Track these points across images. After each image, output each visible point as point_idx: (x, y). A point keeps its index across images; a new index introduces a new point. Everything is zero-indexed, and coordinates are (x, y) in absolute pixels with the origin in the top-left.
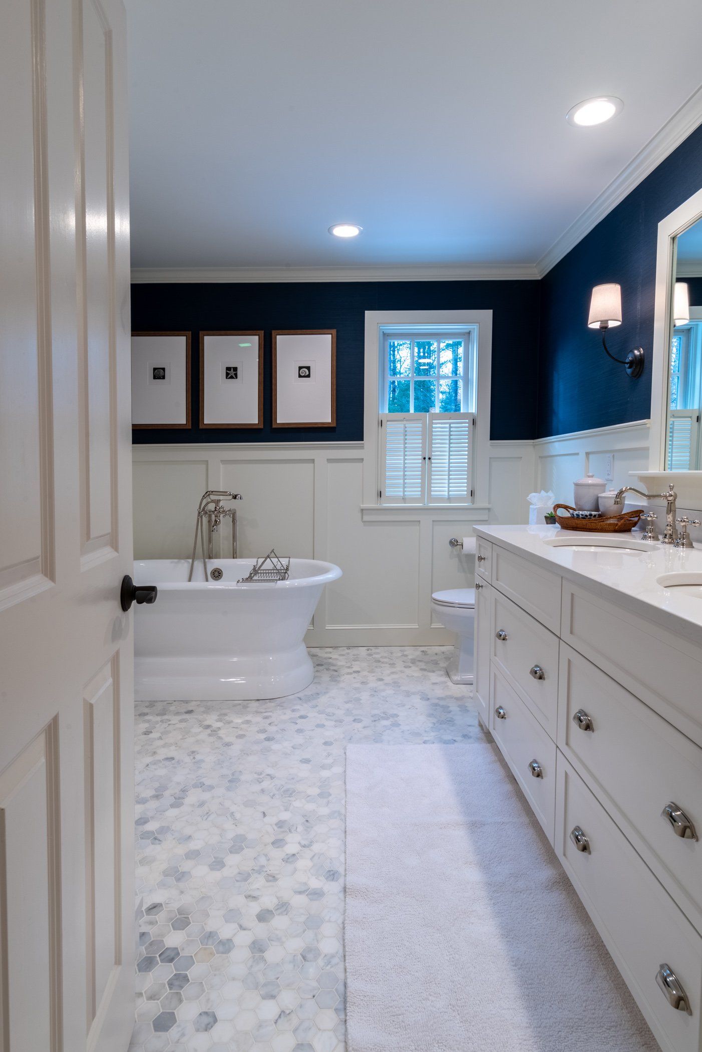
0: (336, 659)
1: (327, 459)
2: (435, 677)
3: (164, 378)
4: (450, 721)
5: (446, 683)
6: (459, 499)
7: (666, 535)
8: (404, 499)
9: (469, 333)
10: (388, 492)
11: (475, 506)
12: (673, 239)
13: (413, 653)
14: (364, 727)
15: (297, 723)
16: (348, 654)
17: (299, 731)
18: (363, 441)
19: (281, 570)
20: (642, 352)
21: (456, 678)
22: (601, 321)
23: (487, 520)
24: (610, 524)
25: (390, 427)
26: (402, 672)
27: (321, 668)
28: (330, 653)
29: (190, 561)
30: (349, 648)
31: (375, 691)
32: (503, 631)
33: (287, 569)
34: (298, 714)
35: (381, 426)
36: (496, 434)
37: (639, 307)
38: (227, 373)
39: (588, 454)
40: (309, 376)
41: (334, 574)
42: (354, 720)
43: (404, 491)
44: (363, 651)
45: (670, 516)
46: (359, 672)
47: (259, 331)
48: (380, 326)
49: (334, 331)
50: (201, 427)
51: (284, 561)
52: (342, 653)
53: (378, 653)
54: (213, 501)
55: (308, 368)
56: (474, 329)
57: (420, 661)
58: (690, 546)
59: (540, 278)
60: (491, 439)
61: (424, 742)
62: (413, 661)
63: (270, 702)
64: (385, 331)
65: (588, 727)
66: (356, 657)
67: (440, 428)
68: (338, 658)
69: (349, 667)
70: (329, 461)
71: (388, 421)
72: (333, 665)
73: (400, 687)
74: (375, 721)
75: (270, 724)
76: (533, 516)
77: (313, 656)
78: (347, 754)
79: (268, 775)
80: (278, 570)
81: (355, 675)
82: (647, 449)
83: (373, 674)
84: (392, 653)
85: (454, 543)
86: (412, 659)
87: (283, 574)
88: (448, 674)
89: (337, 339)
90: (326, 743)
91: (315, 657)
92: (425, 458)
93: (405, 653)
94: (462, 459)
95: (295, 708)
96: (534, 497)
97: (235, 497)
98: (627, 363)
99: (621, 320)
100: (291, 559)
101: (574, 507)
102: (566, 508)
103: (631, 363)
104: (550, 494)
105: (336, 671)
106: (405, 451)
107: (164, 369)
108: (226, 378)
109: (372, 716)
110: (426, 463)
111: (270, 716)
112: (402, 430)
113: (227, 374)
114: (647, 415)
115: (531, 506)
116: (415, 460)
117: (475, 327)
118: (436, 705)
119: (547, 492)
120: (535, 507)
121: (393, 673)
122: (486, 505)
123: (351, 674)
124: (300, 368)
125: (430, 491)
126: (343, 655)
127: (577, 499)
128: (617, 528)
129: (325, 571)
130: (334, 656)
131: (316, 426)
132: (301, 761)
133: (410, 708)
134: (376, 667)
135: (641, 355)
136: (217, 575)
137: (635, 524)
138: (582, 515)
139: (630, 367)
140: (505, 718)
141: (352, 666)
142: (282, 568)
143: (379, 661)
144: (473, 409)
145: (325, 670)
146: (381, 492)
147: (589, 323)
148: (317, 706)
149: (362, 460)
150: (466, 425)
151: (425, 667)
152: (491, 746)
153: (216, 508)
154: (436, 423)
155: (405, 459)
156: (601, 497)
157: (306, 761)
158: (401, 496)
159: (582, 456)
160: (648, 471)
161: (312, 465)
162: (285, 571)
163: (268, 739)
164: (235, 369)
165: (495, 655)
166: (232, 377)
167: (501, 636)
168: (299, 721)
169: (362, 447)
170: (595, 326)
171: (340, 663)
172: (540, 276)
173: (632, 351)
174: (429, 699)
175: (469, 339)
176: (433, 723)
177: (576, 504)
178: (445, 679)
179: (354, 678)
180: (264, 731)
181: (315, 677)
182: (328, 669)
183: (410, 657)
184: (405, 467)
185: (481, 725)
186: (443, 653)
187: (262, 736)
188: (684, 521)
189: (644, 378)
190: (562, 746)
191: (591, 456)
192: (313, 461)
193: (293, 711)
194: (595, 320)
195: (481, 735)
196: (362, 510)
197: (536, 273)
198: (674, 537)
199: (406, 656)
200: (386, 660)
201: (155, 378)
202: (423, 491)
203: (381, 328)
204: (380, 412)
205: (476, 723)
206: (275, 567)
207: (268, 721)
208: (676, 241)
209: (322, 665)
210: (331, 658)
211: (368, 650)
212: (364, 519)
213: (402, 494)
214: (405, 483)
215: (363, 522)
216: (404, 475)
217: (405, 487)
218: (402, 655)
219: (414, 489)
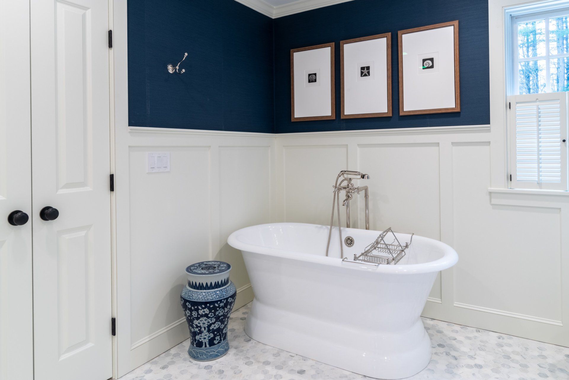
0: (461, 342)
3: (315, 81)
8: (540, 184)
10: (519, 176)
16: (475, 337)
18: (489, 124)
25: (519, 109)
27: (441, 350)
28: (457, 332)
29: (329, 227)
30: (478, 330)
35: (510, 108)
38: (361, 71)
43: (539, 176)
44: (493, 338)
46: (480, 367)
47: (386, 34)
49: (456, 22)
50: (342, 118)
52: (471, 335)
53: (510, 345)
54: (346, 179)
57: (562, 370)
62: (553, 369)
64: (513, 14)
66: (483, 344)
68: (463, 341)
69: (471, 357)
70: (453, 144)
71: (517, 103)
72: (455, 350)
81: (475, 370)
84: (527, 349)
89: (459, 29)
93: (544, 353)
97: (362, 176)
105: (456, 359)
106: (539, 134)
107: (315, 74)
108: (361, 76)
110: (566, 146)
112: (535, 111)
113: (362, 73)
116: (552, 143)
123: (472, 367)
126: (469, 338)
130: (460, 338)
131: (440, 112)
134: (503, 365)
136: (348, 242)
141: (475, 357)
142: (399, 246)
143: (509, 357)
145: (444, 354)
146: (511, 175)
149: (489, 142)
153: (348, 185)
155: (539, 142)
158: (536, 181)
161: (437, 148)
164: (368, 68)
166: (365, 75)
169: (489, 131)
171: (463, 349)
179: (474, 374)
181: (431, 361)
182: (448, 354)
183: (550, 361)
184: (539, 151)
192: (438, 144)
196: (490, 193)
199: (544, 357)
200: (518, 358)
201: (309, 82)
202: (563, 176)
203: (506, 11)
204: (508, 94)
209: (443, 346)
210: (455, 339)
211: (499, 338)
212: (493, 202)
213: (536, 179)
214: (539, 167)
215: (491, 204)
216: (539, 159)
217: (539, 172)
218: (539, 356)
219: (551, 174)
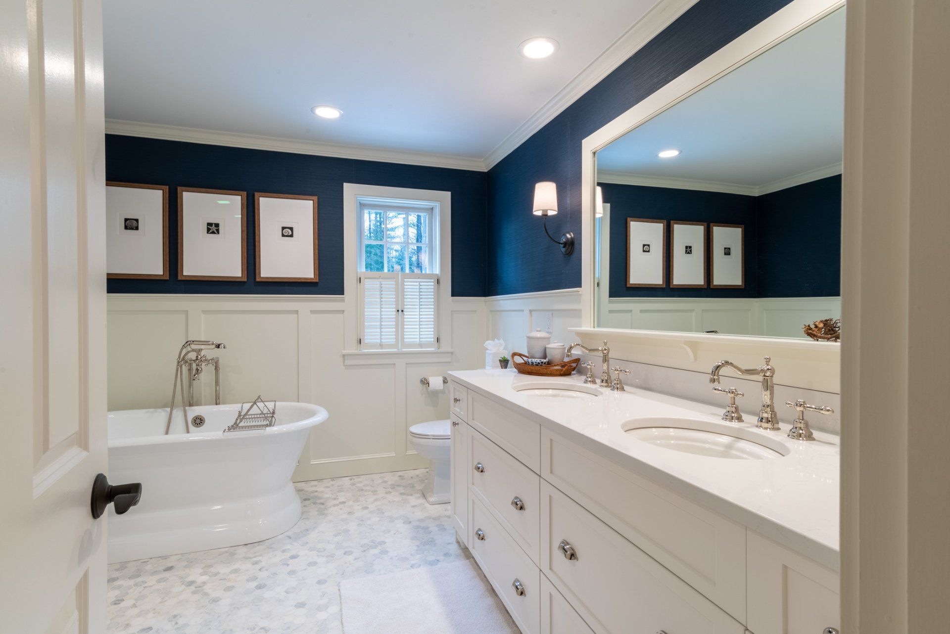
0: (322, 492)
1: (311, 311)
2: (415, 500)
3: (136, 228)
4: (431, 541)
5: (424, 504)
6: (428, 345)
7: (603, 380)
8: (381, 346)
9: (432, 209)
10: (367, 339)
11: (440, 350)
12: (594, 153)
13: (391, 479)
14: (355, 559)
15: (288, 565)
16: (333, 485)
17: (292, 573)
18: (343, 294)
19: (268, 414)
20: (573, 236)
21: (432, 499)
22: (543, 210)
23: (450, 362)
24: (557, 370)
25: (367, 283)
26: (384, 498)
27: (307, 502)
28: (316, 486)
29: (168, 409)
30: (333, 479)
31: (362, 520)
32: (481, 464)
33: (273, 413)
34: (289, 554)
35: (360, 282)
36: (458, 290)
37: (568, 202)
38: (208, 228)
39: (531, 311)
40: (292, 236)
41: (321, 416)
42: (345, 553)
43: (381, 339)
44: (346, 481)
45: (605, 365)
46: (344, 503)
47: (241, 192)
48: (357, 197)
49: (315, 198)
50: (179, 278)
51: (270, 405)
52: (328, 485)
53: (360, 482)
54: (193, 350)
55: (291, 229)
56: (436, 206)
57: (398, 486)
58: (623, 389)
59: (486, 171)
60: (453, 295)
61: (412, 566)
62: (393, 487)
63: (258, 545)
64: (361, 202)
65: (573, 556)
66: (340, 488)
67: (411, 286)
68: (324, 490)
69: (335, 499)
70: (313, 312)
71: (365, 278)
72: (320, 498)
73: (383, 513)
74: (365, 551)
75: (260, 570)
76: (489, 360)
77: (299, 491)
78: (341, 590)
80: (264, 414)
81: (341, 506)
82: (580, 310)
83: (358, 504)
84: (373, 481)
85: (425, 382)
86: (392, 485)
87: (270, 418)
88: (424, 496)
89: (318, 205)
90: (320, 582)
91: (301, 493)
92: (398, 311)
93: (385, 480)
94: (429, 313)
95: (287, 548)
96: (489, 344)
97: (218, 346)
98: (562, 244)
99: (557, 210)
100: (277, 403)
101: (527, 355)
102: (520, 355)
103: (565, 244)
104: (502, 341)
105: (323, 504)
106: (381, 305)
107: (136, 220)
108: (208, 233)
109: (361, 546)
110: (399, 314)
111: (260, 561)
112: (378, 286)
113: (208, 230)
114: (579, 285)
115: (487, 351)
116: (390, 312)
117: (437, 204)
118: (418, 527)
119: (499, 340)
120: (492, 352)
121: (376, 500)
122: (449, 349)
123: (337, 505)
124: (283, 228)
125: (403, 338)
126: (328, 487)
127: (529, 349)
128: (562, 372)
129: (312, 413)
130: (319, 489)
131: (299, 281)
132: (296, 606)
133: (395, 534)
134: (360, 496)
135: (571, 238)
136: (197, 422)
137: (574, 369)
138: (536, 363)
139: (564, 247)
140: (485, 540)
141: (338, 498)
142: (269, 412)
143: (362, 490)
144: (437, 271)
145: (312, 504)
146: (360, 339)
147: (534, 210)
148: (307, 543)
149: (343, 311)
150: (431, 284)
151: (403, 491)
152: (470, 562)
153: (197, 357)
154: (407, 282)
155: (381, 311)
156: (548, 348)
157: (302, 605)
158: (379, 343)
159: (527, 312)
160: (581, 327)
161: (296, 315)
162: (271, 415)
163: (259, 587)
164: (217, 225)
165: (473, 484)
166: (213, 233)
167: (479, 468)
168: (291, 562)
169: (343, 301)
170: (538, 213)
171: (326, 496)
172: (487, 169)
173: (565, 235)
174: (410, 522)
175: (432, 214)
176: (417, 545)
177: (529, 352)
178: (422, 501)
179: (341, 509)
180: (255, 579)
181: (303, 513)
182: (314, 503)
183: (390, 483)
184: (381, 318)
185: (458, 542)
186: (418, 476)
187: (253, 585)
188: (618, 370)
189: (574, 256)
190: (546, 569)
191: (533, 313)
192: (297, 312)
193: (284, 551)
194: (538, 209)
195: (459, 552)
196: (344, 356)
197: (483, 166)
198: (609, 381)
199: (386, 482)
200: (369, 488)
201: (127, 228)
202: (397, 339)
203: (358, 198)
204: (358, 271)
205: (453, 540)
206: (262, 412)
207: (258, 567)
208: (596, 155)
209: (308, 499)
210: (316, 491)
211: (351, 480)
212: (345, 364)
213: (379, 341)
214: (381, 332)
215: (344, 366)
216: (381, 325)
217: (381, 335)
218: (382, 482)
219: (389, 337)
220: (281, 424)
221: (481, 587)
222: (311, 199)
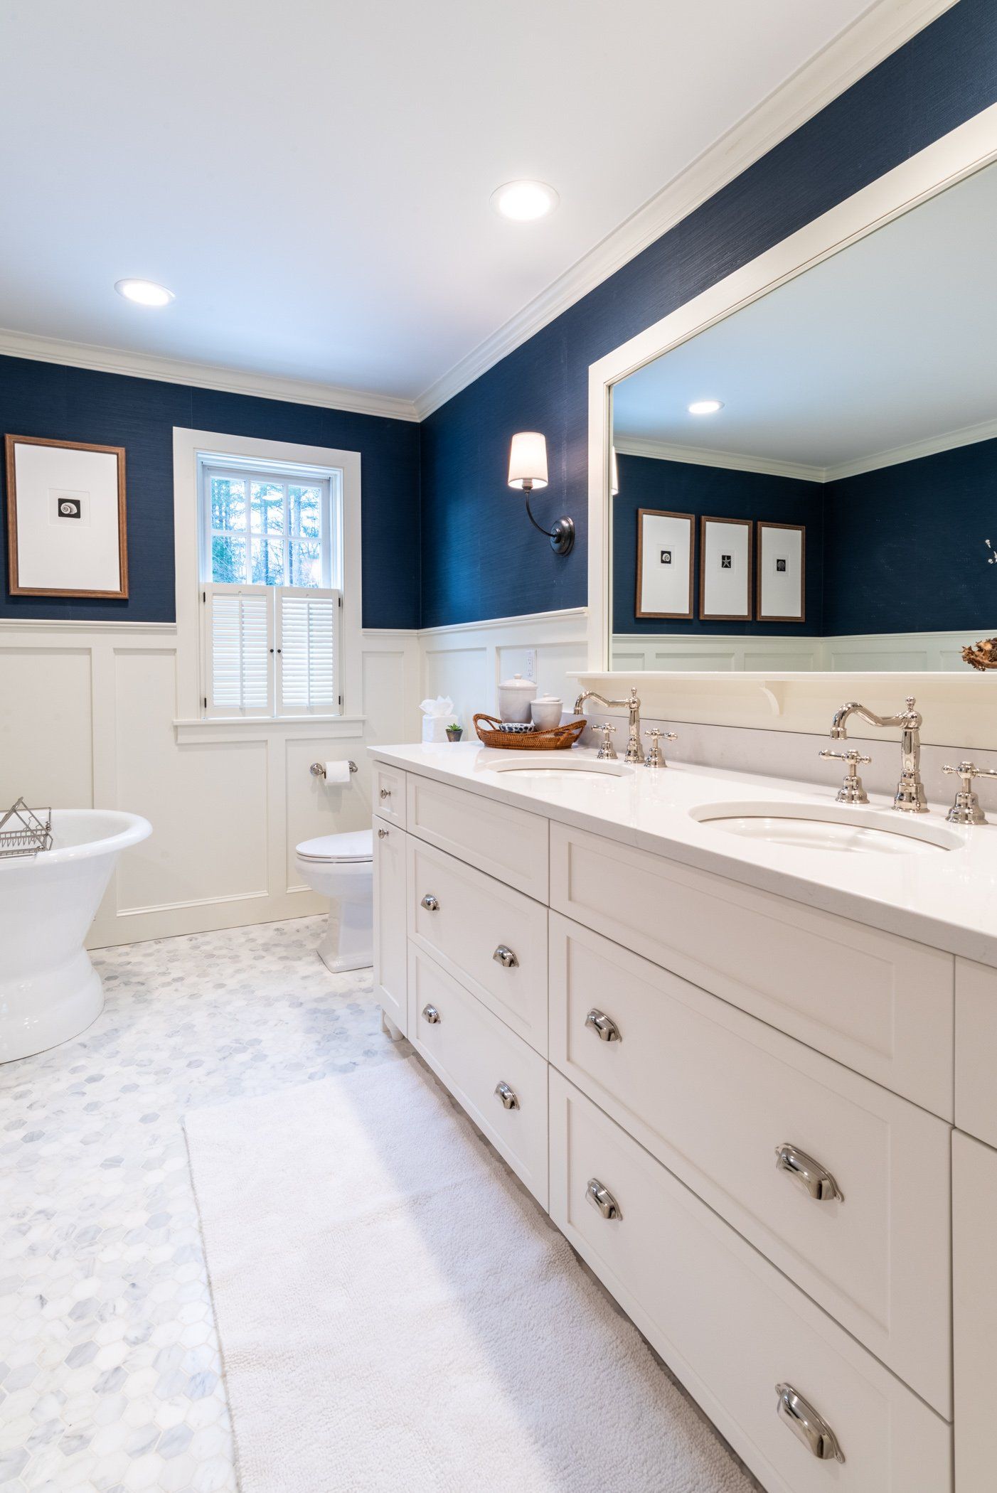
0: (140, 963)
1: (114, 649)
2: (306, 967)
4: (340, 1033)
5: (322, 973)
6: (324, 708)
7: (630, 752)
8: (242, 710)
9: (329, 480)
10: (217, 700)
11: (344, 717)
12: (609, 387)
13: (263, 935)
14: (209, 1074)
15: (84, 1094)
16: (158, 951)
17: (92, 1107)
18: (175, 622)
19: (38, 831)
20: (572, 523)
21: (336, 963)
22: (524, 480)
23: (361, 737)
24: (550, 740)
25: (216, 603)
26: (251, 967)
27: (114, 983)
28: (127, 954)
30: (158, 940)
31: (215, 1007)
32: (431, 897)
33: (48, 828)
34: (84, 1075)
35: (204, 601)
36: (371, 619)
37: (564, 468)
39: (498, 649)
40: (77, 515)
41: (139, 830)
42: (189, 1065)
43: (242, 698)
44: (182, 944)
45: (634, 727)
46: (181, 979)
48: (196, 454)
49: (121, 451)
52: (149, 951)
53: (208, 943)
55: (77, 503)
56: (336, 475)
57: (276, 945)
58: (663, 765)
59: (419, 420)
60: (364, 626)
61: (311, 1077)
62: (267, 947)
63: (25, 1063)
64: (207, 462)
65: (612, 1034)
66: (172, 954)
67: (294, 610)
68: (142, 960)
69: (164, 974)
70: (117, 651)
71: (214, 594)
72: (136, 974)
73: (253, 992)
74: (224, 1058)
75: (30, 1107)
76: (428, 731)
77: (97, 964)
78: (187, 1129)
79: (40, 1212)
80: (32, 832)
81: (176, 985)
82: (585, 644)
83: (207, 979)
84: (230, 939)
85: (318, 771)
86: (264, 944)
87: (42, 837)
88: (321, 960)
89: (127, 463)
90: (146, 1119)
91: (99, 967)
92: (272, 651)
93: (251, 936)
94: (325, 655)
95: (79, 1064)
96: (427, 704)
98: (554, 536)
99: (547, 479)
100: (53, 811)
101: (499, 718)
102: (487, 718)
103: (559, 537)
104: (448, 700)
105: (143, 984)
106: (242, 640)
109: (219, 1051)
110: (273, 657)
111: (29, 1092)
112: (237, 609)
114: (583, 601)
115: (425, 717)
116: (257, 653)
117: (338, 473)
118: (315, 1011)
119: (444, 698)
120: (432, 718)
121: (238, 971)
122: (360, 716)
123: (169, 984)
124: (61, 501)
125: (280, 697)
126: (150, 955)
127: (503, 707)
128: (558, 743)
129: (123, 827)
130: (133, 960)
131: (93, 596)
132: (102, 1165)
133: (276, 1025)
134: (209, 966)
135: (570, 527)
137: (576, 739)
138: (516, 728)
139: (557, 542)
140: (440, 1022)
141: (169, 971)
142: (40, 828)
143: (212, 956)
144: (338, 584)
145: (122, 985)
146: (205, 699)
147: (510, 479)
148: (118, 1052)
149: (175, 650)
150: (329, 606)
151: (284, 954)
152: (408, 1060)
154: (287, 602)
155: (242, 652)
156: (535, 705)
157: (114, 1162)
158: (238, 705)
159: (491, 651)
160: (587, 670)
161: (86, 657)
163: (30, 1138)
165: (417, 932)
167: (429, 904)
168: (88, 1088)
169: (174, 632)
170: (516, 484)
171: (147, 969)
172: (420, 417)
173: (558, 522)
174: (301, 1004)
175: (329, 489)
176: (317, 1042)
177: (502, 713)
178: (319, 967)
179: (176, 990)
180: (21, 1123)
181: (106, 1002)
182: (126, 984)
183: (260, 941)
184: (242, 663)
185: (387, 1031)
186: (307, 927)
187: (18, 1134)
188: (656, 734)
189: (575, 556)
190: (560, 1060)
191: (503, 652)
192: (88, 651)
193: (74, 1070)
194: (518, 477)
195: (390, 1046)
196: (176, 727)
197: (415, 414)
198: (639, 754)
199: (253, 940)
200: (224, 952)
202: (270, 697)
203: (199, 455)
204: (201, 581)
205: (378, 1028)
206: (28, 826)
207: (26, 1102)
208: (612, 390)
209: (115, 978)
210: (129, 963)
211: (191, 940)
212: (179, 742)
213: (238, 702)
214: (242, 687)
215: (178, 745)
216: (242, 675)
217: (242, 692)
218: (246, 941)
219: (256, 695)
220: (61, 846)
221: (432, 1101)
222: (113, 451)
